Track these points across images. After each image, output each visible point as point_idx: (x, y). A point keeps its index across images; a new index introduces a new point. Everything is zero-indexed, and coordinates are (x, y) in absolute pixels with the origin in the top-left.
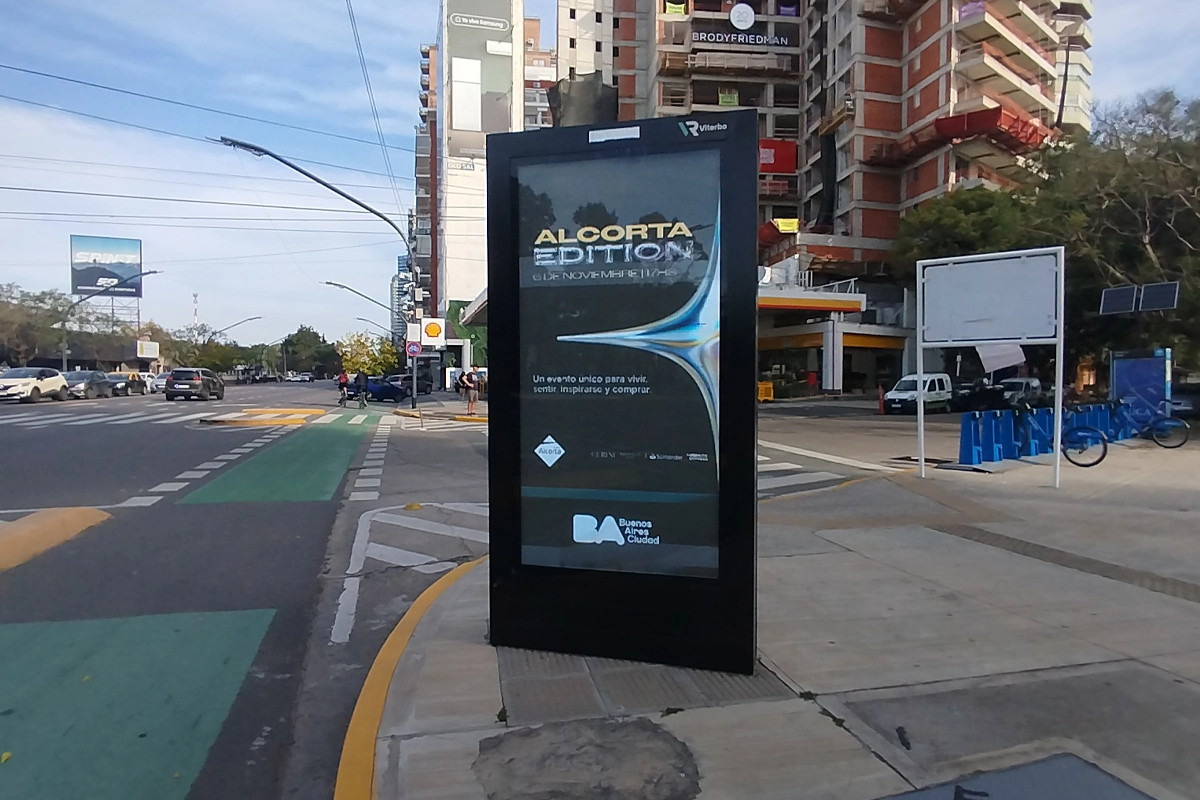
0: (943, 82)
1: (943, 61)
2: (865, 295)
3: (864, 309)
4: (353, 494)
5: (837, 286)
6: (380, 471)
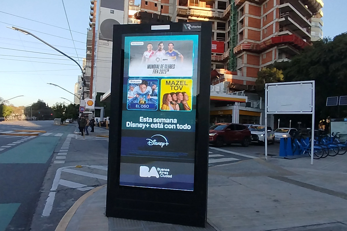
0: (274, 25)
1: (274, 17)
2: (247, 97)
3: (247, 101)
4: (55, 161)
5: (237, 93)
6: (66, 154)
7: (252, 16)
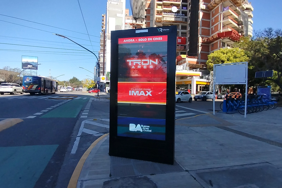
0: (219, 25)
1: (219, 20)
2: (201, 72)
3: (201, 75)
4: (81, 116)
5: (195, 70)
6: (88, 111)
7: (205, 20)
